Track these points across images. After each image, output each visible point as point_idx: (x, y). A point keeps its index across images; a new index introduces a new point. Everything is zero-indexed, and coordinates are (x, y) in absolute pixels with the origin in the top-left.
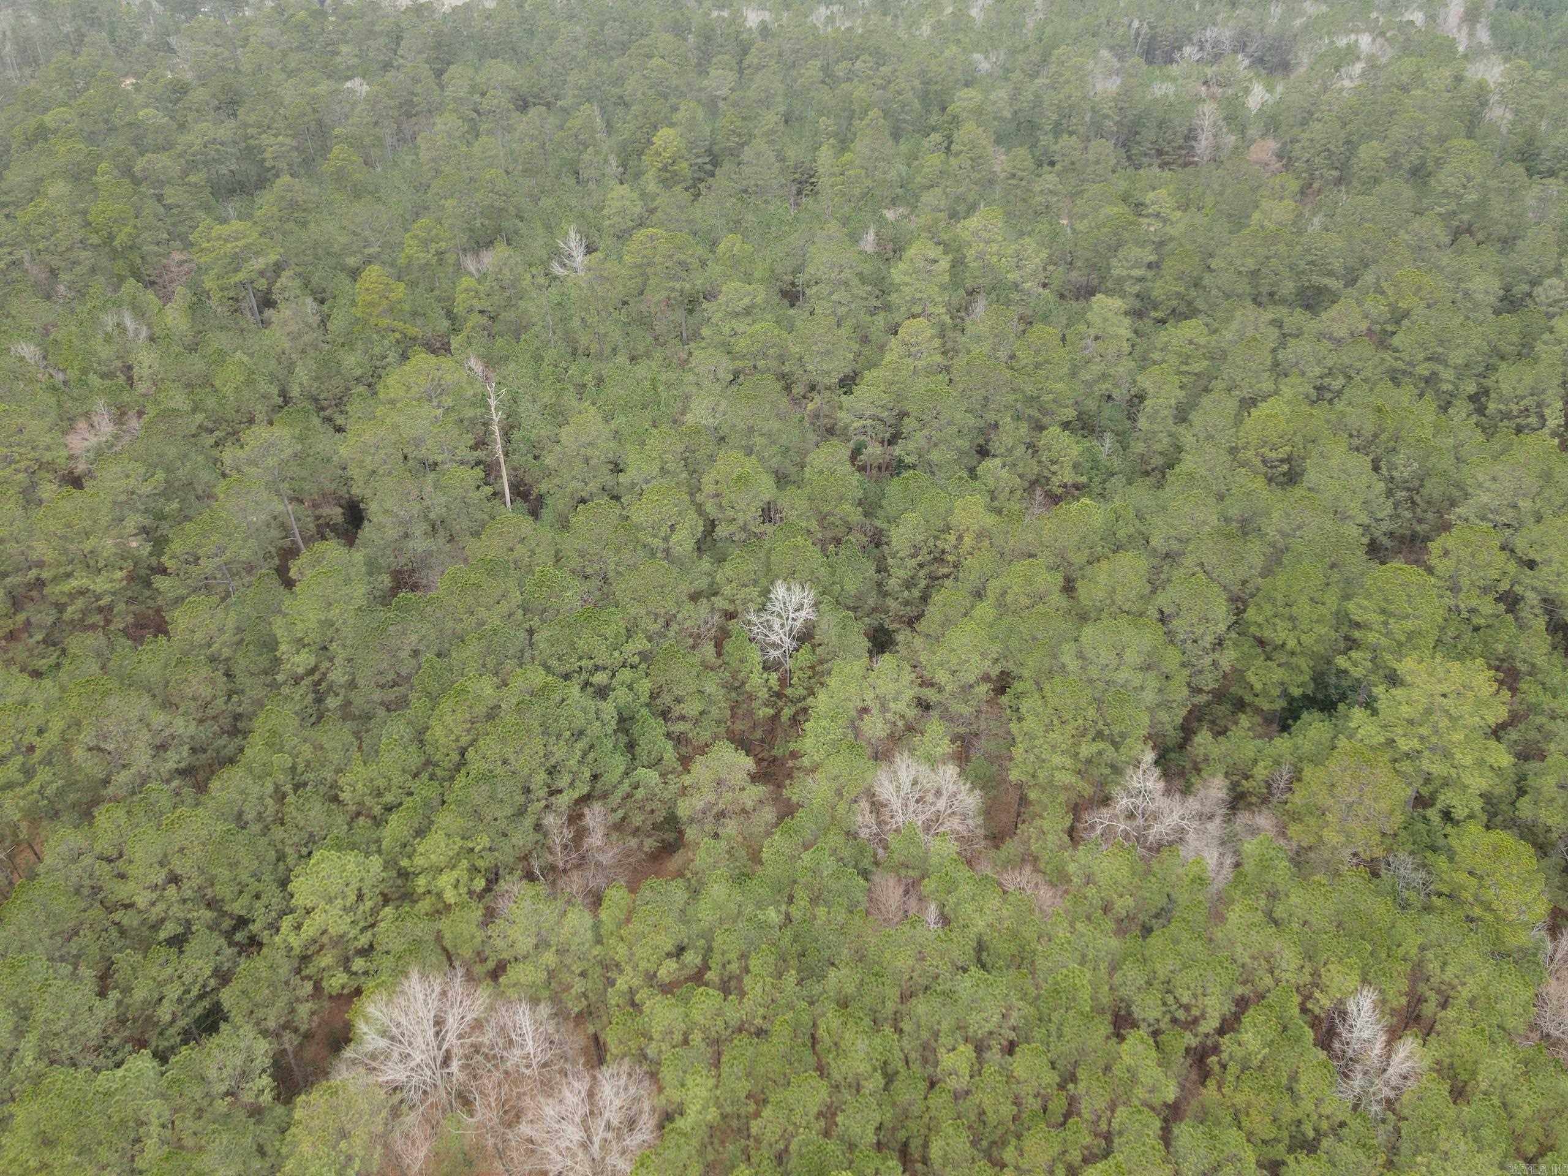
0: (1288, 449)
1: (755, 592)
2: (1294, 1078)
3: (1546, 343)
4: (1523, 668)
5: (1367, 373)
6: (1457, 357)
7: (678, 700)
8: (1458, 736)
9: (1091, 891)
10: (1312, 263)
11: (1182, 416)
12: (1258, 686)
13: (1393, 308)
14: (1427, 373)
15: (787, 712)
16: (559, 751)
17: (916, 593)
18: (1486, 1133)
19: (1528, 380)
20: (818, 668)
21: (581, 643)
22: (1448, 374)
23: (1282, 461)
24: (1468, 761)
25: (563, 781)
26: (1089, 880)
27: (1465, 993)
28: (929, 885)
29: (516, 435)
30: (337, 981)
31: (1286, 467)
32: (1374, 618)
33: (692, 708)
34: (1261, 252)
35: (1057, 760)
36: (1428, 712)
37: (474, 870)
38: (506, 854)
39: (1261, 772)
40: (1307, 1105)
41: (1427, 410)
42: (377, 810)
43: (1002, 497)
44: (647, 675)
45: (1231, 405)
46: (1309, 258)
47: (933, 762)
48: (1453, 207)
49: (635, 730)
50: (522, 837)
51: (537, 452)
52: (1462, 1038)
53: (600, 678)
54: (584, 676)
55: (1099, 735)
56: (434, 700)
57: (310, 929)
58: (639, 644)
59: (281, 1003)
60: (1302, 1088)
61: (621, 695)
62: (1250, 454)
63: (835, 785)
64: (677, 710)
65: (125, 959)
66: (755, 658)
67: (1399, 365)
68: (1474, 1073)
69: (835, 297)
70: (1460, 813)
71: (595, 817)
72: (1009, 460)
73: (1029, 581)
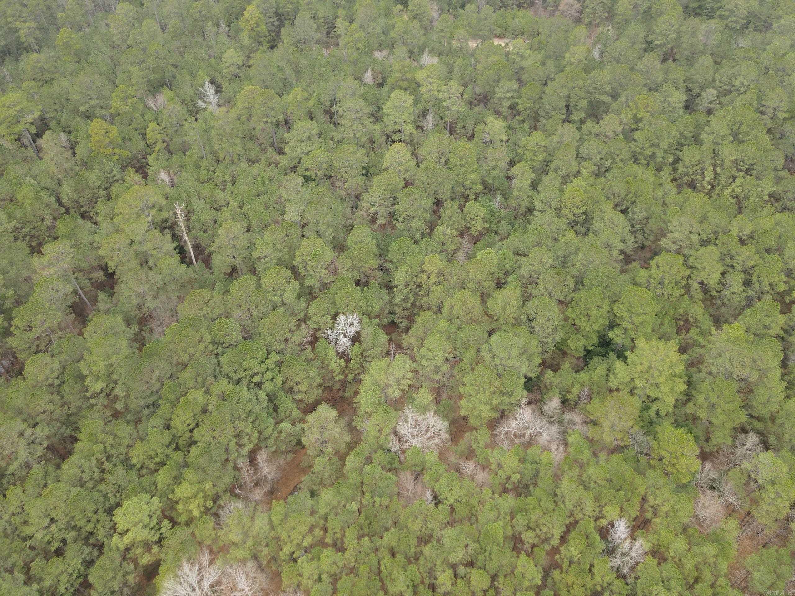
0: (585, 208)
1: (328, 318)
2: (592, 566)
3: (706, 133)
4: (692, 320)
5: (622, 156)
6: (664, 145)
7: (297, 383)
9: (501, 472)
10: (596, 88)
11: (534, 186)
12: (573, 348)
13: (635, 116)
14: (650, 154)
15: (350, 377)
16: (241, 425)
17: (409, 305)
18: (673, 583)
19: (697, 157)
20: (364, 354)
21: (245, 363)
22: (660, 154)
23: (583, 213)
24: (667, 390)
25: (245, 440)
26: (500, 466)
27: (664, 509)
29: (193, 218)
30: (146, 560)
31: (584, 216)
32: (625, 314)
33: (303, 387)
34: (570, 85)
35: (482, 407)
37: (205, 497)
38: (221, 488)
39: (575, 390)
40: (598, 578)
41: (650, 175)
42: (152, 466)
43: (448, 244)
44: (280, 373)
45: (558, 181)
46: (594, 85)
47: (424, 410)
48: (664, 41)
49: (277, 402)
50: (227, 480)
51: (205, 228)
52: (663, 533)
53: (257, 379)
54: (248, 378)
55: (502, 394)
56: (174, 404)
57: (127, 539)
58: (275, 357)
59: (119, 577)
60: (595, 570)
61: (268, 386)
62: (567, 211)
63: (378, 428)
64: (296, 389)
66: (332, 353)
67: (638, 150)
68: (668, 548)
69: (354, 127)
70: (663, 413)
71: (262, 457)
72: (450, 223)
73: (464, 303)
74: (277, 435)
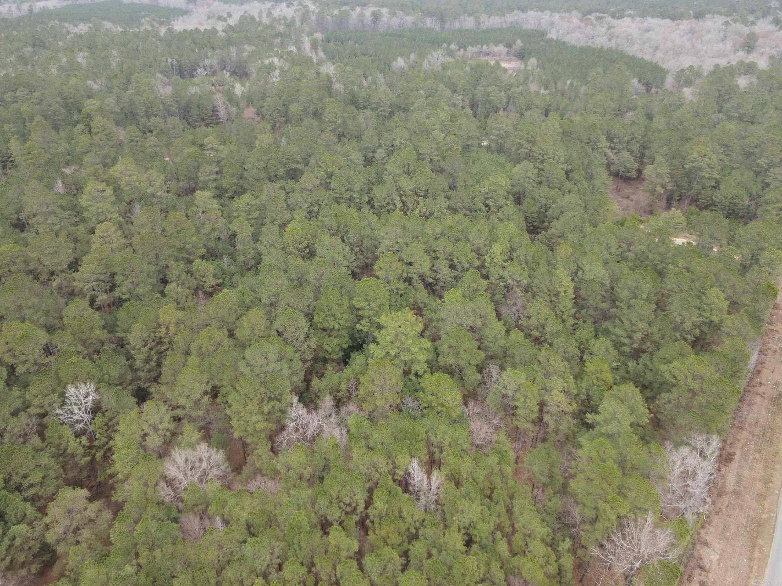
0: (306, 242)
2: (400, 512)
3: (386, 175)
4: (422, 305)
5: (326, 201)
6: (357, 187)
7: (25, 477)
8: (410, 342)
9: (291, 473)
10: (288, 159)
11: (256, 238)
12: (330, 350)
13: (326, 172)
14: (348, 196)
15: (99, 455)
17: (153, 364)
18: (472, 494)
19: (385, 192)
20: (110, 423)
22: (356, 195)
23: (305, 248)
24: (416, 350)
26: (289, 469)
27: (446, 443)
28: (212, 509)
31: (308, 250)
32: (364, 304)
33: (36, 477)
34: (265, 158)
35: (254, 419)
36: (397, 335)
39: (343, 387)
40: (409, 520)
41: (353, 212)
45: (276, 229)
46: (286, 157)
47: (192, 446)
48: (334, 127)
52: (451, 462)
55: (270, 399)
60: (404, 514)
62: (291, 248)
63: (142, 481)
64: (26, 483)
66: (68, 433)
67: (337, 195)
68: (460, 473)
70: (421, 372)
72: (180, 282)
73: (211, 338)
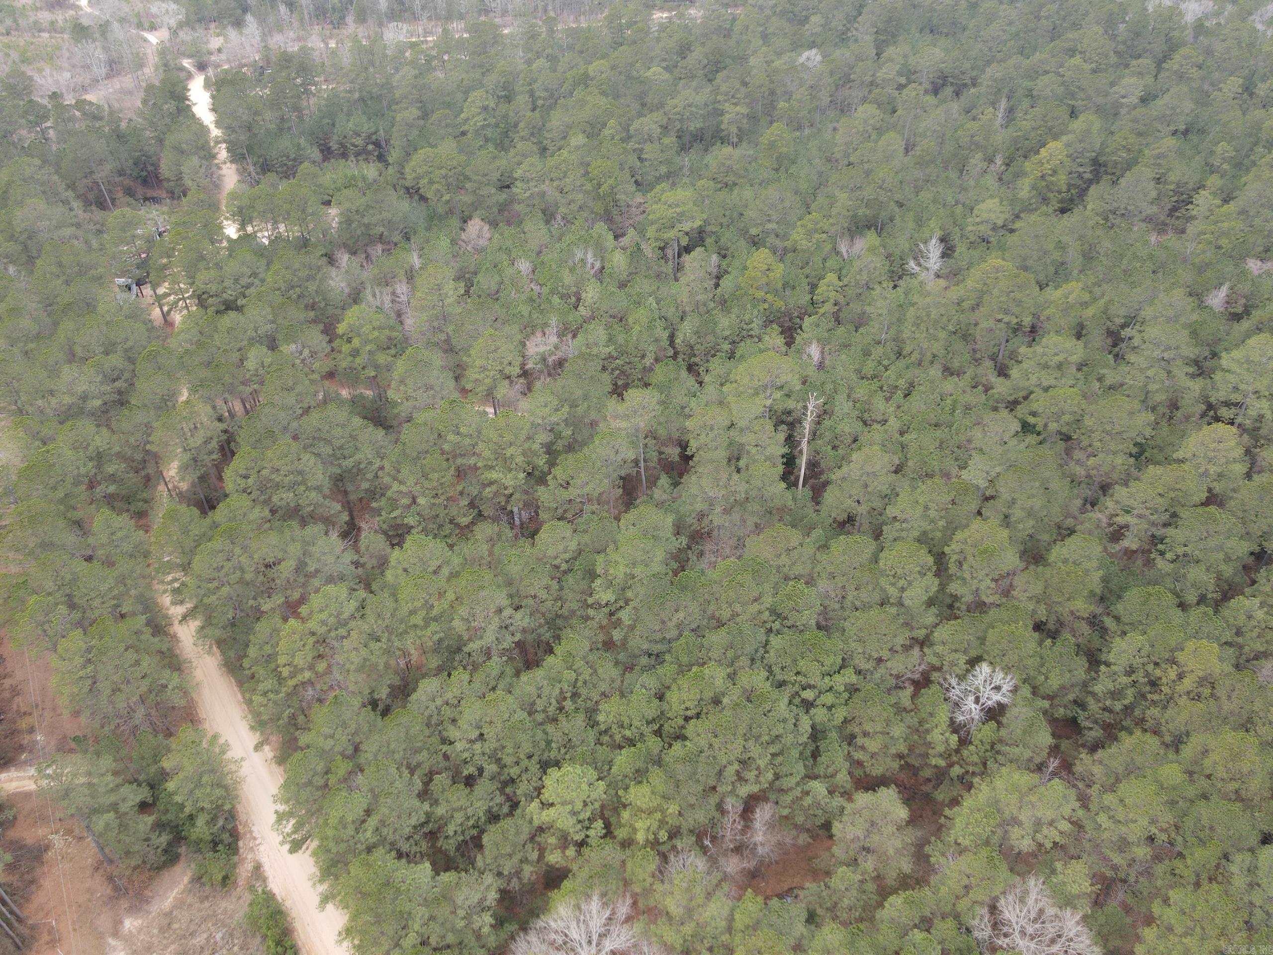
1: (962, 659)
7: (866, 734)
15: (956, 770)
16: (755, 750)
17: (1118, 706)
20: (998, 747)
21: (802, 663)
25: (751, 775)
29: (827, 423)
30: (554, 858)
33: (873, 745)
37: (662, 822)
38: (687, 823)
42: (618, 738)
43: (1248, 635)
44: (846, 704)
47: (1064, 901)
49: (822, 745)
50: (700, 817)
51: (837, 443)
53: (808, 695)
54: (797, 688)
56: (683, 669)
57: (547, 815)
58: (849, 677)
59: (516, 859)
61: (820, 714)
63: (965, 881)
64: (860, 741)
65: (441, 780)
66: (943, 716)
69: (1150, 373)
71: (763, 814)
73: (1236, 756)
74: (799, 795)
